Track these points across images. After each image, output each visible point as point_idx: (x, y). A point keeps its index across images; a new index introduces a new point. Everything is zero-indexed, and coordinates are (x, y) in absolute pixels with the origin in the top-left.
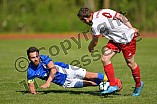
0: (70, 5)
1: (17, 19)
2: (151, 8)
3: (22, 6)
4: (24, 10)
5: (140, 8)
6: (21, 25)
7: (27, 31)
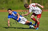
0: (19, 1)
1: (2, 6)
2: (45, 2)
3: (3, 2)
4: (4, 3)
5: (41, 2)
6: (3, 7)
7: (5, 9)
